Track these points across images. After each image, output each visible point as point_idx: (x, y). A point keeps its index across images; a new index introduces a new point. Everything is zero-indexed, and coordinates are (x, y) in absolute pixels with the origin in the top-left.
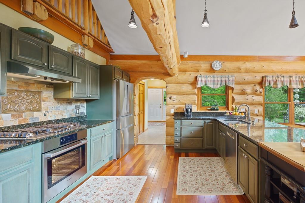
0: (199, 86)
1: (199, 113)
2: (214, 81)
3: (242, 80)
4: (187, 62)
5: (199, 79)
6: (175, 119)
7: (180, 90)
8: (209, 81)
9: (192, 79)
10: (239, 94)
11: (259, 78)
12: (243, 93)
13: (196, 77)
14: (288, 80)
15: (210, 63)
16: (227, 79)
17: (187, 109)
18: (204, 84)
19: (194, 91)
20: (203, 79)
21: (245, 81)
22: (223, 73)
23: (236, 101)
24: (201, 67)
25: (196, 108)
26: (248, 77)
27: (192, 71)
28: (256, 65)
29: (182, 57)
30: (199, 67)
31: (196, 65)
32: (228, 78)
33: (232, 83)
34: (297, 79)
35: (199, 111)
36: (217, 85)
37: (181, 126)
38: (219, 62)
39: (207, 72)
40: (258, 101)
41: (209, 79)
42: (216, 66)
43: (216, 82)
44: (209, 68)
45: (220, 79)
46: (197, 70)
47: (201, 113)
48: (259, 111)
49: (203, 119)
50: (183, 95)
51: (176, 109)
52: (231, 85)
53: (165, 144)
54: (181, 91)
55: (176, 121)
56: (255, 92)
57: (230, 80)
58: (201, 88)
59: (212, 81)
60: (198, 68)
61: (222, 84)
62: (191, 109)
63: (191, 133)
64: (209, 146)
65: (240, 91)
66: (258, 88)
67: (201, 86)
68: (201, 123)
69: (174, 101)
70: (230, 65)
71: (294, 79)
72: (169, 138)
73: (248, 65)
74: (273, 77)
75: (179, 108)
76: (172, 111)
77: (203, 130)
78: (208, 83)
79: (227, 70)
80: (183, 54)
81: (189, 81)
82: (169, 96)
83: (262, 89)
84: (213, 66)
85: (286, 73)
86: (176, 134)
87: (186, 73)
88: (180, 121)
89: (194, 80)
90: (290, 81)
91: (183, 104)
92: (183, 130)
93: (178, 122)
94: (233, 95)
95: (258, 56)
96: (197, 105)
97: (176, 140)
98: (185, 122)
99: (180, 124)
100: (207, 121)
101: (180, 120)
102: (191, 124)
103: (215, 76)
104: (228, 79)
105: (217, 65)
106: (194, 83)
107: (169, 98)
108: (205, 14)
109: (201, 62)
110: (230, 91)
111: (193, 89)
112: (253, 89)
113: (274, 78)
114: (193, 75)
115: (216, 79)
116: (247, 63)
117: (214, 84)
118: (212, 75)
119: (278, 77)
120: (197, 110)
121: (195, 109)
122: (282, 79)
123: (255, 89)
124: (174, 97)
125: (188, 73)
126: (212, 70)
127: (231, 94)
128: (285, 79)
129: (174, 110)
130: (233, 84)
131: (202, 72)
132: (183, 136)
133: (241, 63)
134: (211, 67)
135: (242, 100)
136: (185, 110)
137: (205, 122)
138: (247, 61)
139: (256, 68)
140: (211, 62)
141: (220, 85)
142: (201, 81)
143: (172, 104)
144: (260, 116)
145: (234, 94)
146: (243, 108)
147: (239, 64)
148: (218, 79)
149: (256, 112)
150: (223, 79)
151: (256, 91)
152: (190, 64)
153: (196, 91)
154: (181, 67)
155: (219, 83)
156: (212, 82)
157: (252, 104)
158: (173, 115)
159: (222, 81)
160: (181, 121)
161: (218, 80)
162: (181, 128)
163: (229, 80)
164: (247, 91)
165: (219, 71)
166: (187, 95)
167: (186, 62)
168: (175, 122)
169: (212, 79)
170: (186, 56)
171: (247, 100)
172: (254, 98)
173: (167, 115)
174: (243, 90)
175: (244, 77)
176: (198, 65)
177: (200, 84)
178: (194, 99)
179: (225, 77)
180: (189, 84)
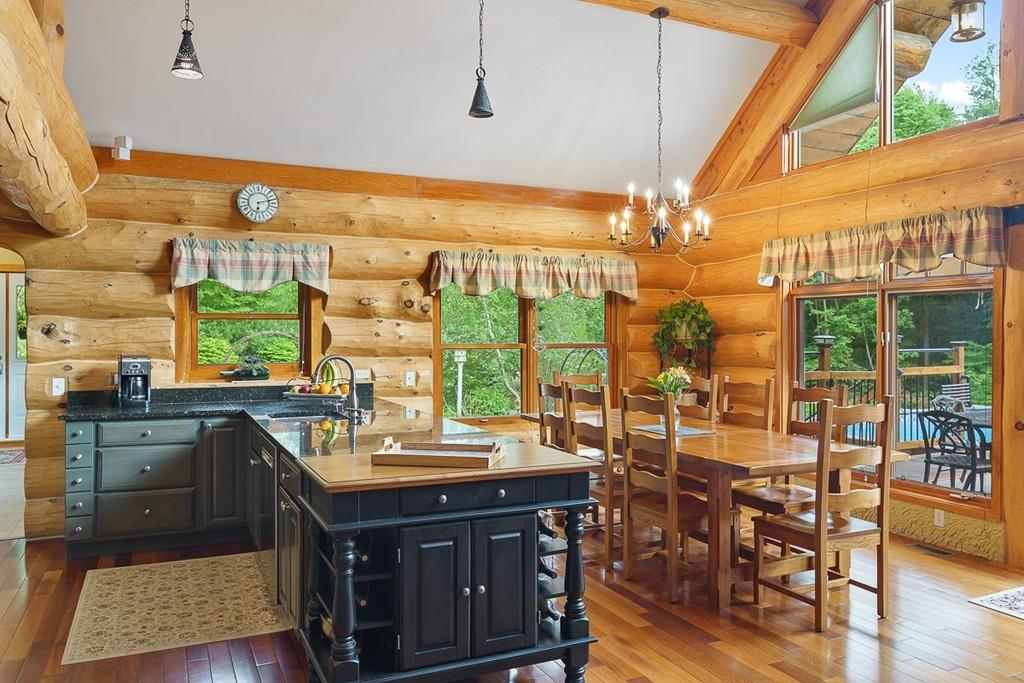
0: (181, 280)
1: (182, 391)
2: (246, 264)
3: (356, 263)
4: (128, 180)
5: (183, 252)
6: (69, 421)
7: (95, 296)
8: (224, 264)
9: (149, 252)
10: (349, 316)
11: (418, 258)
12: (362, 310)
13: (170, 247)
14: (513, 268)
15: (229, 189)
16: (299, 259)
17: (125, 379)
18: (202, 275)
19: (160, 300)
20: (201, 255)
21: (369, 268)
22: (285, 231)
23: (337, 340)
24: (191, 204)
25: (172, 371)
26: (380, 253)
27: (151, 220)
28: (410, 210)
29: (104, 156)
30: (181, 202)
31: (170, 195)
32: (304, 252)
33: (316, 274)
34: (541, 268)
35: (183, 385)
36: (261, 278)
37: (97, 445)
38: (266, 190)
39: (217, 225)
40: (417, 340)
41: (226, 255)
42: (254, 206)
43: (256, 270)
44: (228, 210)
45: (270, 257)
46: (175, 214)
47: (191, 390)
48: (417, 377)
49: (192, 416)
50: (112, 317)
51: (79, 379)
52: (313, 283)
53: (23, 534)
54: (101, 301)
55: (71, 428)
56: (404, 310)
57: (310, 260)
58: (191, 291)
59: (240, 263)
60: (178, 207)
61: (281, 276)
62: (146, 379)
63: (143, 471)
64: (217, 517)
65: (351, 306)
66: (415, 293)
67: (193, 281)
68: (188, 429)
69: (67, 345)
70: (309, 204)
71: (531, 268)
72: (44, 504)
73: (381, 207)
74: (464, 256)
75: (93, 372)
76: (58, 389)
77: (194, 455)
78: (220, 270)
79: (300, 223)
80: (109, 142)
81: (138, 262)
82: (43, 320)
83: (428, 300)
84: (241, 202)
85: (508, 243)
86: (74, 483)
87: (123, 226)
88: (91, 426)
89: (162, 259)
90: (519, 273)
91: (110, 356)
92: (106, 461)
93: (85, 430)
94: (325, 318)
95: (417, 178)
96: (177, 360)
97: (74, 508)
98: (115, 430)
99: (93, 440)
100: (210, 423)
101: (94, 421)
102: (144, 435)
103: (252, 245)
104: (305, 257)
105: (258, 201)
106: (162, 271)
107: (39, 332)
108: (187, 34)
109: (191, 185)
110: (316, 304)
111: (158, 293)
112: (399, 297)
113: (468, 261)
114: (158, 234)
115: (254, 257)
116: (376, 200)
117: (247, 276)
118: (237, 238)
119: (480, 258)
120: (177, 379)
121: (164, 376)
122: (494, 263)
123: (405, 298)
124: (67, 325)
125: (132, 227)
126: (237, 220)
127: (319, 317)
128: (503, 266)
129: (68, 383)
130: (321, 277)
131: (199, 223)
132: (104, 485)
133: (353, 198)
134: (235, 205)
135: (357, 339)
136: (117, 379)
137: (202, 427)
138: (378, 192)
139: (408, 223)
140: (235, 187)
141: (270, 281)
142: (193, 261)
143: (55, 355)
144: (424, 394)
145: (328, 315)
146: (360, 369)
147: (348, 203)
148: (262, 257)
149: (410, 382)
150: (285, 257)
151: (409, 304)
152: (144, 189)
153: (170, 301)
154: (99, 196)
155: (269, 271)
156: (238, 269)
157: (396, 352)
158: (62, 405)
159: (278, 264)
160: (97, 427)
161: (265, 259)
162: (98, 456)
163: (308, 263)
164: (375, 304)
165: (269, 226)
166: (127, 316)
167: (122, 178)
168: (69, 433)
169: (239, 256)
170: (124, 155)
171: (375, 339)
172: (401, 330)
173: (31, 404)
174: (363, 302)
175: (366, 252)
176: (178, 197)
177: (189, 274)
178: (162, 335)
179: (293, 251)
180: (137, 270)
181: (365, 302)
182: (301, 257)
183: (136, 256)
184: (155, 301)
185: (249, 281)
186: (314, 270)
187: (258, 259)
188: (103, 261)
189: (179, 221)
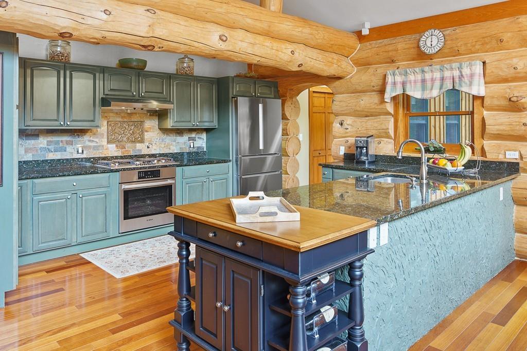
0: (389, 95)
2: (424, 81)
3: (506, 70)
4: (370, 44)
5: (390, 79)
7: (356, 106)
8: (411, 83)
9: (376, 82)
13: (385, 77)
16: (457, 74)
17: (357, 148)
18: (399, 91)
19: (383, 106)
20: (399, 79)
23: (490, 129)
27: (379, 63)
30: (392, 51)
31: (387, 48)
32: (460, 68)
33: (468, 83)
36: (432, 89)
39: (413, 60)
41: (412, 77)
43: (429, 84)
45: (437, 75)
46: (391, 57)
54: (358, 108)
57: (464, 73)
59: (420, 81)
61: (444, 86)
65: (504, 103)
76: (342, 152)
78: (409, 87)
79: (462, 49)
81: (373, 87)
84: (421, 44)
87: (368, 68)
89: (383, 84)
94: (485, 113)
104: (461, 72)
109: (398, 40)
110: (477, 103)
111: (382, 103)
114: (381, 71)
115: (428, 76)
117: (424, 89)
125: (372, 69)
131: (403, 61)
133: (504, 22)
141: (438, 91)
142: (394, 83)
145: (487, 111)
148: (433, 75)
150: (447, 74)
152: (375, 48)
153: (388, 107)
154: (359, 56)
155: (437, 84)
156: (419, 85)
159: (442, 79)
161: (434, 77)
163: (462, 75)
164: (523, 100)
165: (442, 55)
167: (367, 44)
169: (419, 77)
170: (366, 32)
173: (335, 158)
174: (512, 99)
175: (515, 61)
176: (391, 48)
177: (392, 91)
178: (385, 125)
179: (452, 69)
180: (374, 91)
181: (514, 99)
182: (458, 71)
183: (372, 84)
184: (379, 107)
185: (425, 92)
186: (466, 80)
187: (431, 77)
188: (360, 88)
189: (393, 61)
